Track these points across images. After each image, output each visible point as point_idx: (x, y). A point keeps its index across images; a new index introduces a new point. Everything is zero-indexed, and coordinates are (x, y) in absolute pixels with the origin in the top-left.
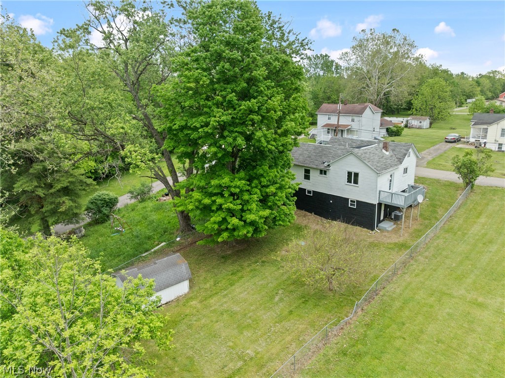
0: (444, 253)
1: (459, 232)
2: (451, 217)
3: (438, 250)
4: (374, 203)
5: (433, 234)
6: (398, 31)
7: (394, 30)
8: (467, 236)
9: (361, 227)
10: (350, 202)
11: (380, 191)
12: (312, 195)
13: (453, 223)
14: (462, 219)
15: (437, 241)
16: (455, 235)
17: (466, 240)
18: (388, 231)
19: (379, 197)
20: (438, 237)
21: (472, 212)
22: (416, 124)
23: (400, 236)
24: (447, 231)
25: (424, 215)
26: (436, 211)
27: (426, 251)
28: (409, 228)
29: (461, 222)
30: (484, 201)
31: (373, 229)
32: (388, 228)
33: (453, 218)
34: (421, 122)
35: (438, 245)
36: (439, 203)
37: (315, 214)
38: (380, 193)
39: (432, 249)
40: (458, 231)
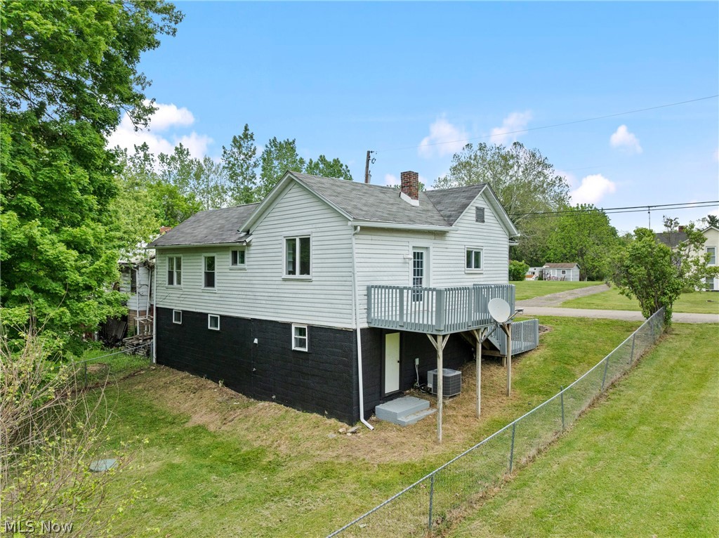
0: (587, 506)
1: (641, 428)
2: (613, 385)
3: (561, 493)
4: (351, 326)
5: (550, 434)
6: (521, 146)
7: (515, 144)
8: (674, 439)
9: (323, 414)
10: (294, 335)
11: (369, 289)
12: (219, 329)
13: (623, 402)
14: (649, 392)
15: (565, 458)
16: (628, 436)
17: (671, 454)
18: (401, 427)
19: (369, 309)
20: (569, 444)
21: (676, 375)
22: (556, 276)
23: (436, 442)
24: (603, 425)
25: (530, 382)
26: (569, 371)
27: (511, 497)
28: (476, 417)
29: (646, 397)
30: (705, 350)
31: (352, 419)
32: (406, 414)
33: (622, 388)
34: (564, 272)
35: (565, 471)
36: (579, 354)
37: (226, 384)
38: (369, 295)
39: (538, 486)
40: (641, 423)
